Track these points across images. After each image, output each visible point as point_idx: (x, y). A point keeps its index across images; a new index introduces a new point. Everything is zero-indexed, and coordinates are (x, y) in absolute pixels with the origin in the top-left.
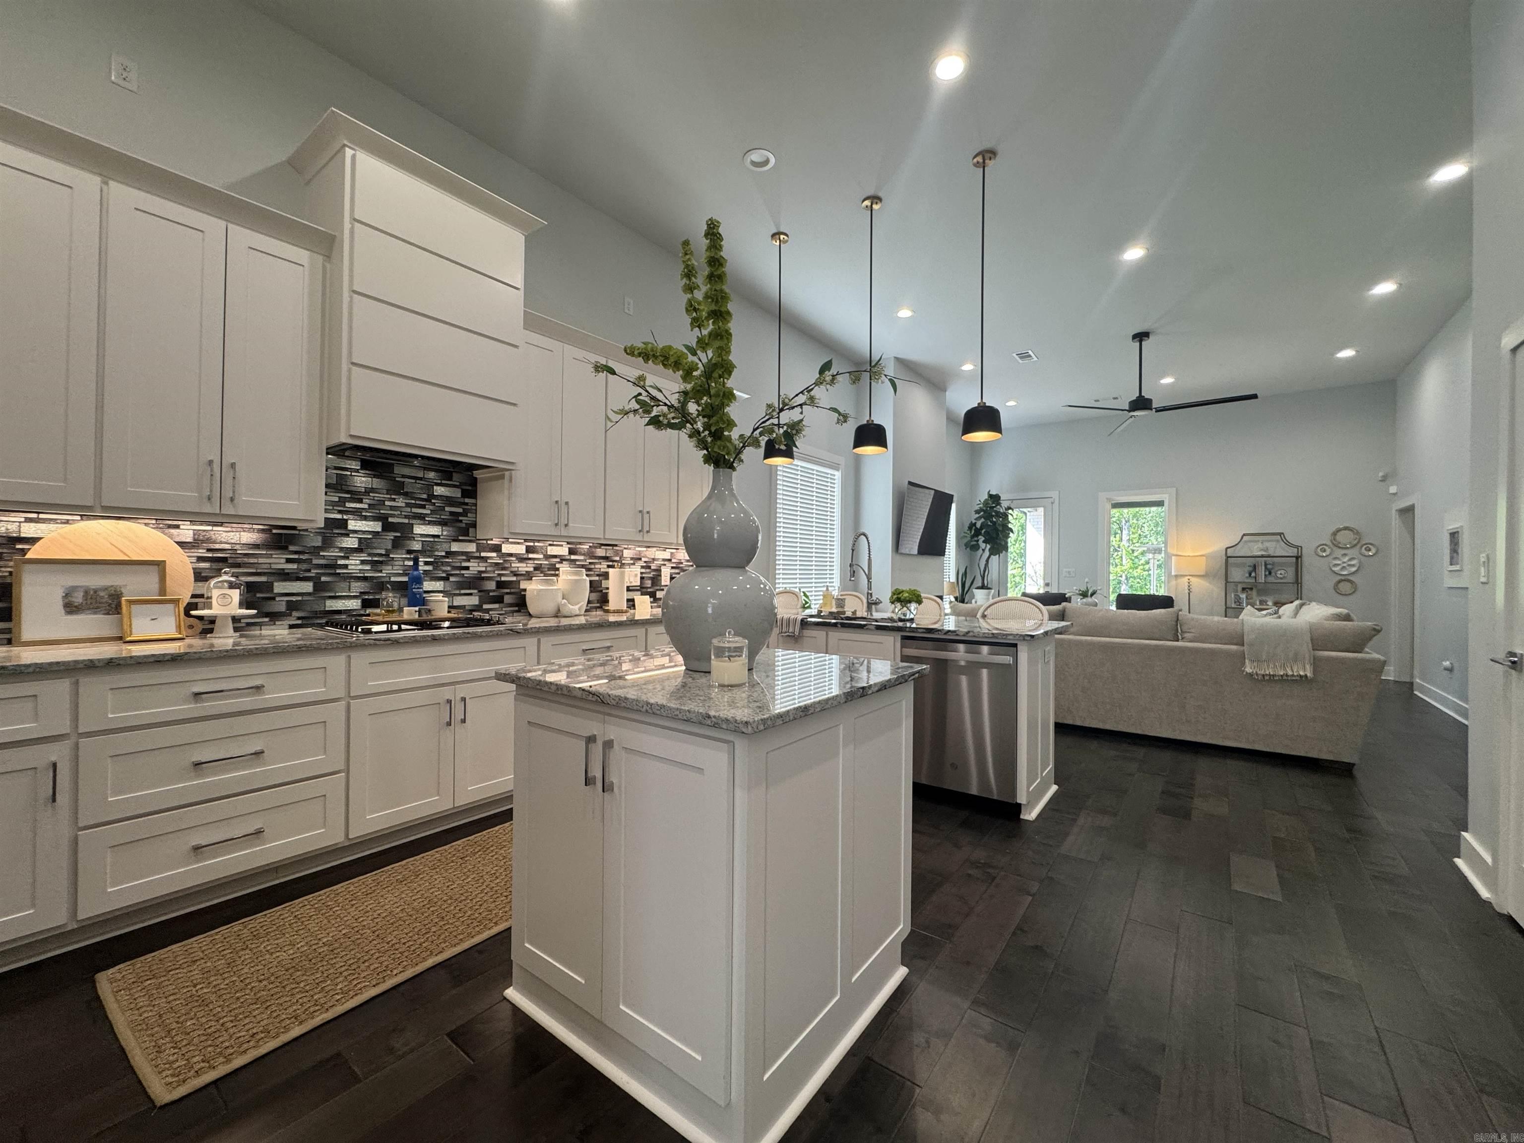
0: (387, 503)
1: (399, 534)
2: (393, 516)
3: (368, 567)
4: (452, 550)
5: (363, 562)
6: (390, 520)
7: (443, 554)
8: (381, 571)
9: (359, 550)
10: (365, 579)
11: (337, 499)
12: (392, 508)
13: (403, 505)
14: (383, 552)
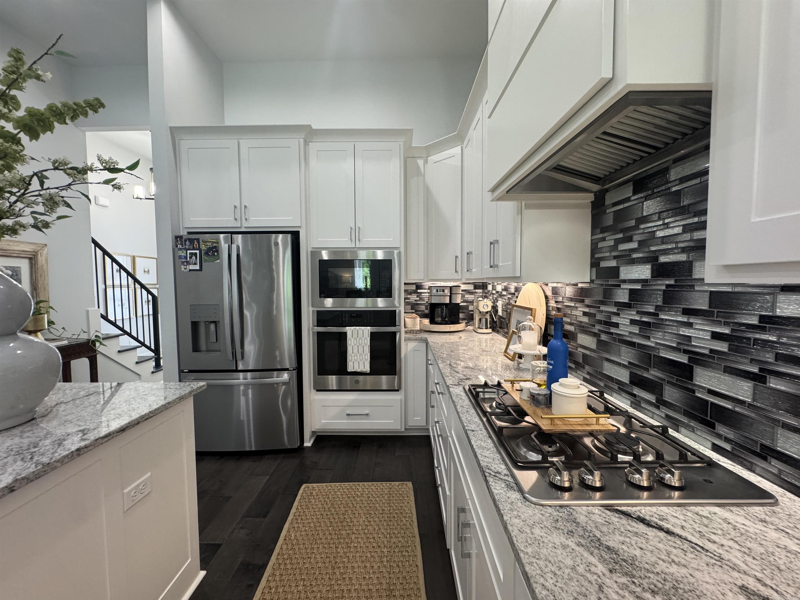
0: (660, 234)
1: (672, 282)
2: (666, 252)
3: (636, 330)
4: (779, 312)
5: (633, 322)
6: (663, 259)
7: (754, 321)
8: (648, 338)
9: (627, 306)
10: (632, 344)
11: (612, 243)
12: (664, 240)
13: (678, 230)
14: (651, 309)
